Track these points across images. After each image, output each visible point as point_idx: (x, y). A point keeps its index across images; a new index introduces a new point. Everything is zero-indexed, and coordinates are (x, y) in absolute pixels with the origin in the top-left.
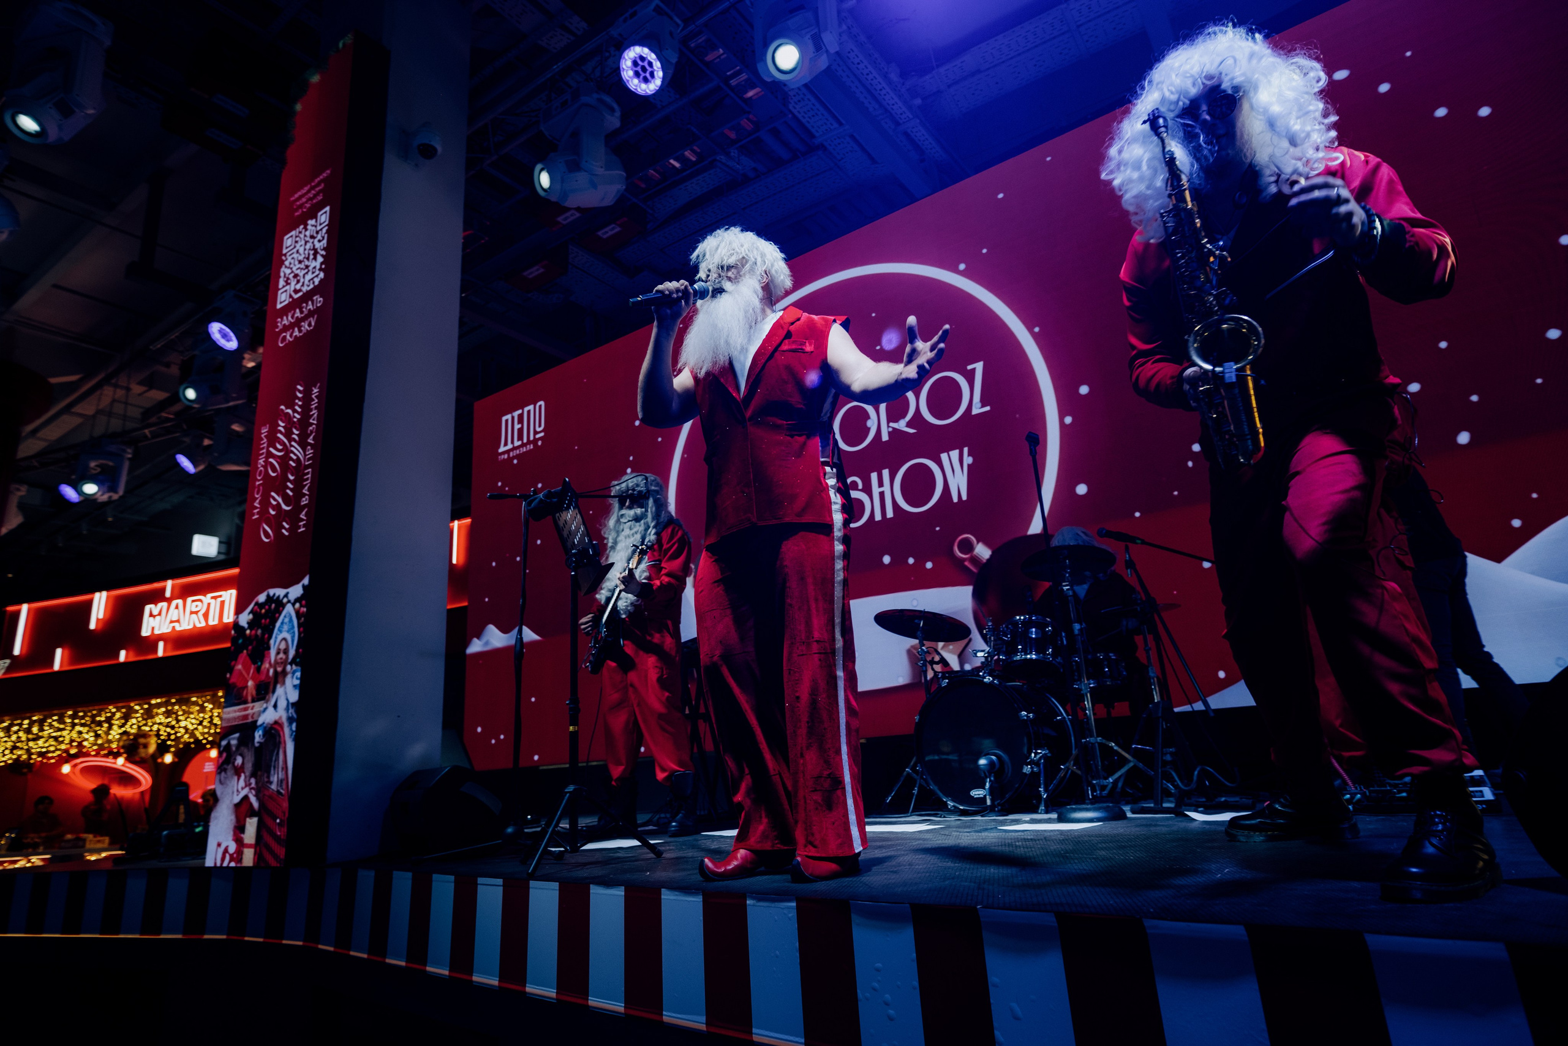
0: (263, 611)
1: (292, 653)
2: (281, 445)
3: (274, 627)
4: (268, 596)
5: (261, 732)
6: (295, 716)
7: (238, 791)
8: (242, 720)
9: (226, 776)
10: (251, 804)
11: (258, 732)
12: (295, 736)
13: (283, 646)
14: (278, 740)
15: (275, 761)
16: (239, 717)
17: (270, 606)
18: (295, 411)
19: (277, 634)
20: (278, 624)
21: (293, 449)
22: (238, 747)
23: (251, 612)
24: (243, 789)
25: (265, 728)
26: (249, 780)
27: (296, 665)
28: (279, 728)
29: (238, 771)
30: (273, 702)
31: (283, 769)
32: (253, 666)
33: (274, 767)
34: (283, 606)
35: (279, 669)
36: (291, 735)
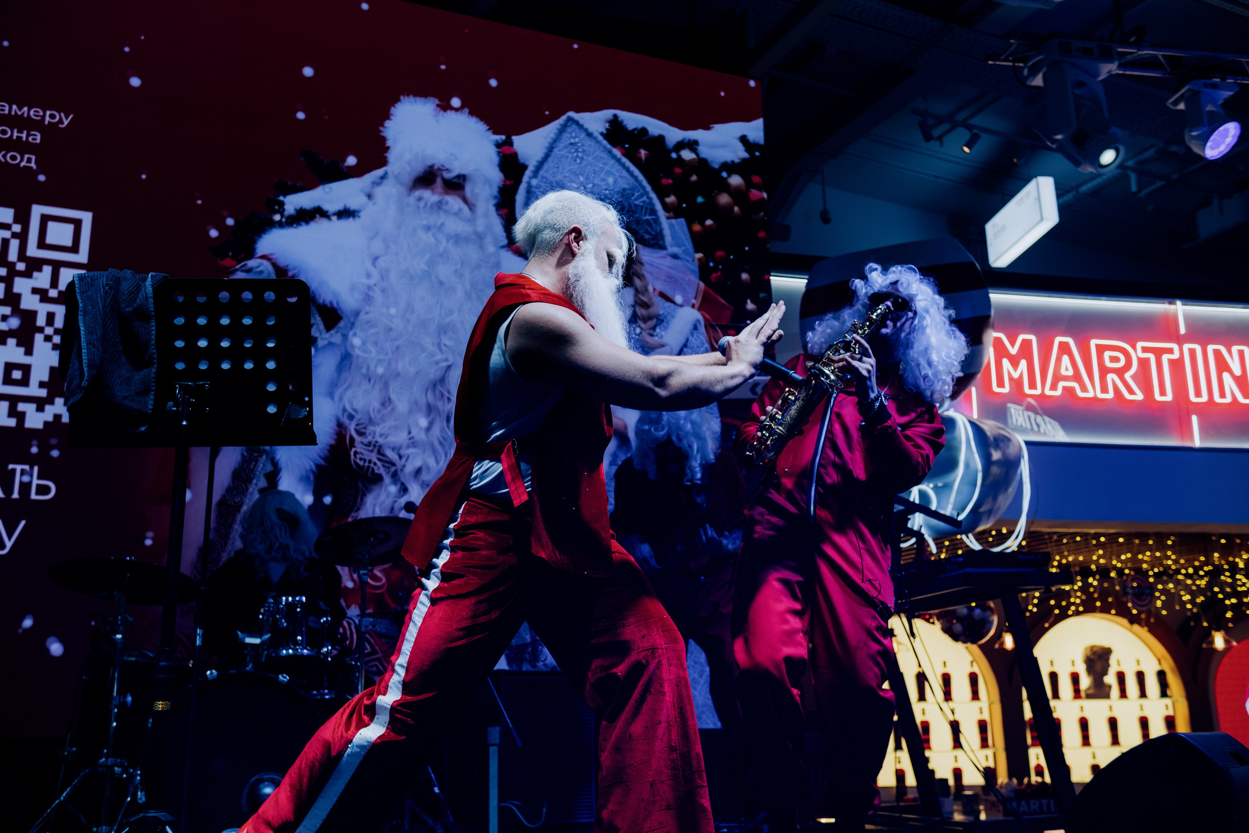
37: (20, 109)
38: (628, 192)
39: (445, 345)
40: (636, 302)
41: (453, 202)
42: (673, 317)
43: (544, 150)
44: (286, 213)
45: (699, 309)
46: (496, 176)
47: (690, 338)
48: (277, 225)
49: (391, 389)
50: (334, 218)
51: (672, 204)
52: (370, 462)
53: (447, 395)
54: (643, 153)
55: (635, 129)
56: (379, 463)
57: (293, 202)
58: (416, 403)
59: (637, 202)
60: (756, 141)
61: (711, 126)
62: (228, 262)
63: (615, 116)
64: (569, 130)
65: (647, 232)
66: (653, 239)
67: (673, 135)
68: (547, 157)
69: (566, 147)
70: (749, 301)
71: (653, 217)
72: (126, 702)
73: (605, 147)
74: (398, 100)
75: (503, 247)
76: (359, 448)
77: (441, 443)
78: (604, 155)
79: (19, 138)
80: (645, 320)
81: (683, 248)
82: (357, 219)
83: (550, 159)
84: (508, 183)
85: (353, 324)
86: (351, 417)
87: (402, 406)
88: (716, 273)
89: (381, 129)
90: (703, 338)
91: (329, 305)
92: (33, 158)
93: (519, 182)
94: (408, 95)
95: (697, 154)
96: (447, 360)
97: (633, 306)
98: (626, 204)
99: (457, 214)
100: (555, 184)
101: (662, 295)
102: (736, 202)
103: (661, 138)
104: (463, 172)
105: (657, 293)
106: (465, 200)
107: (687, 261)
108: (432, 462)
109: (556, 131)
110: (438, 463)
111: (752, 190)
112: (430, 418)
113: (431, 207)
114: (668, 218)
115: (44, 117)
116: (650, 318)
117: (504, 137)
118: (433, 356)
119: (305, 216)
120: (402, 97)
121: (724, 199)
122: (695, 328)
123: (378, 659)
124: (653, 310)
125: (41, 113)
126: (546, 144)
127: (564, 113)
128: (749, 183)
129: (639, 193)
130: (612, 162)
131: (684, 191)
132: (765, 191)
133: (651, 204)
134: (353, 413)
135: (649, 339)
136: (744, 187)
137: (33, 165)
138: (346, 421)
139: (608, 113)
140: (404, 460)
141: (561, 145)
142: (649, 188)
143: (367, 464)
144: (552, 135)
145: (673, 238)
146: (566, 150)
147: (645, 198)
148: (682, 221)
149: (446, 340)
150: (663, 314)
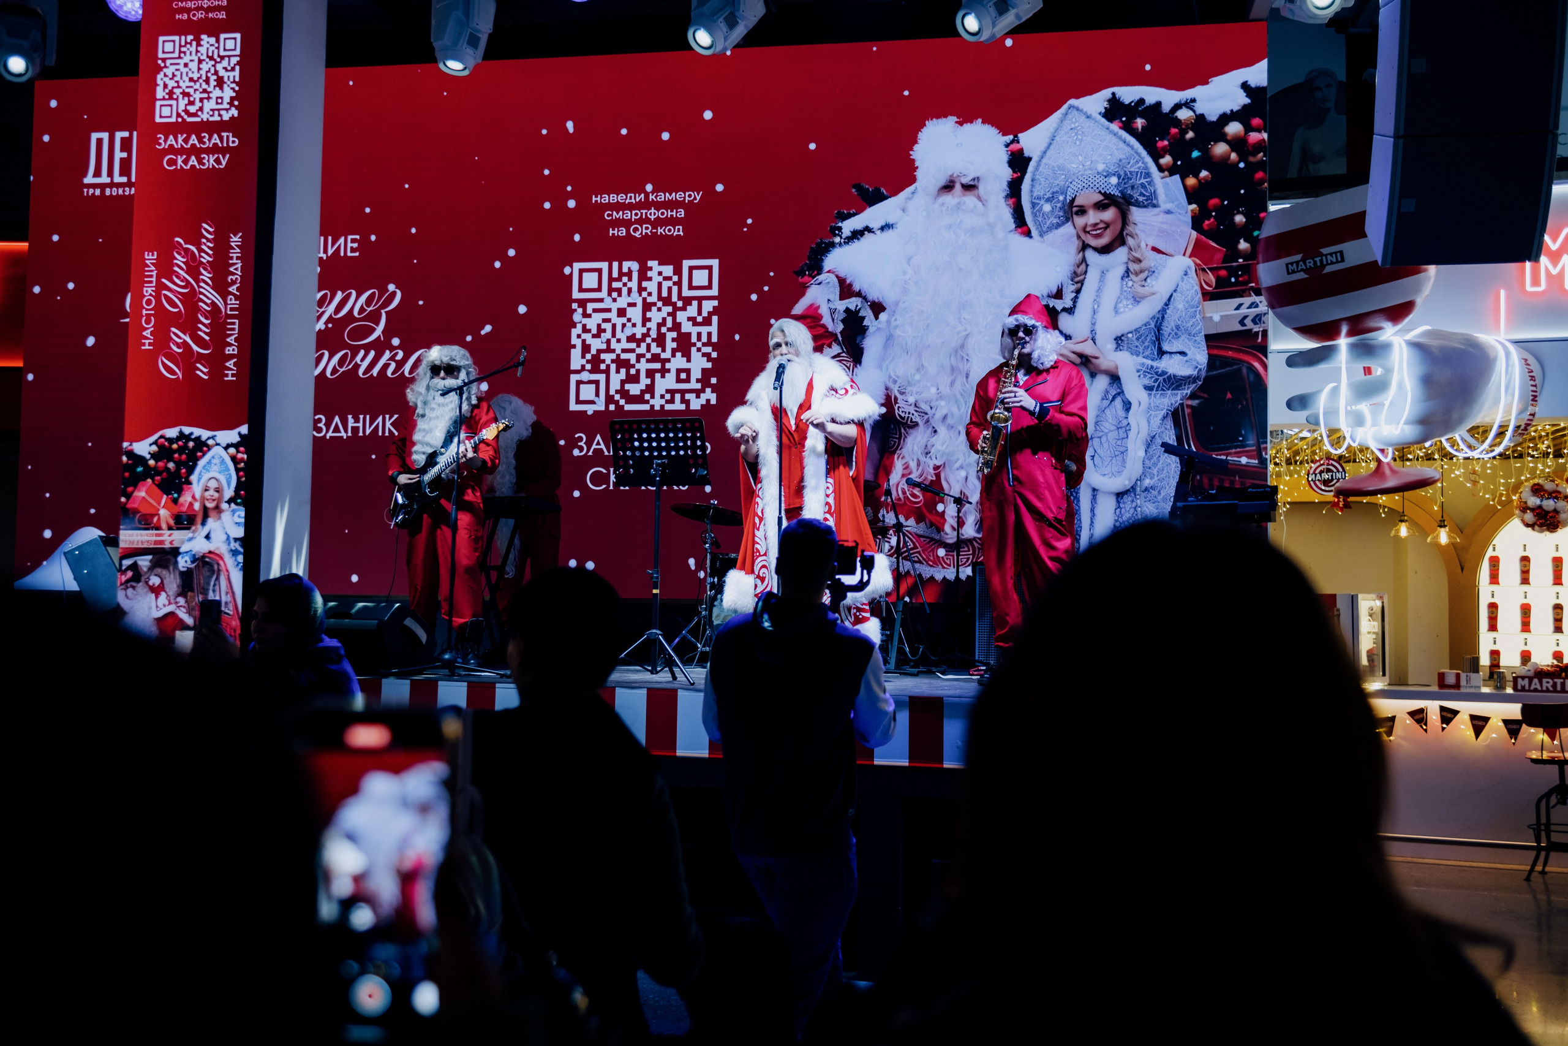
0: (175, 446)
1: (229, 493)
2: (182, 281)
3: (195, 465)
4: (181, 432)
5: (187, 558)
6: (242, 550)
7: (157, 607)
8: (154, 544)
9: (135, 592)
10: (181, 621)
11: (182, 557)
12: (244, 566)
13: (213, 484)
14: (216, 567)
15: (214, 585)
16: (148, 542)
17: (186, 443)
18: (200, 250)
19: (201, 472)
20: (201, 463)
21: (201, 290)
22: (151, 569)
23: (155, 443)
24: (164, 606)
25: (194, 555)
26: (175, 599)
27: (237, 504)
28: (217, 558)
29: (157, 591)
30: (205, 532)
31: (227, 593)
32: (165, 496)
33: (214, 591)
34: (209, 448)
35: (210, 505)
36: (237, 565)
37: (670, 195)
38: (1123, 161)
39: (964, 319)
40: (1129, 259)
41: (970, 200)
42: (1164, 267)
43: (1046, 141)
44: (844, 236)
45: (1190, 256)
46: (1007, 173)
47: (1180, 283)
48: (838, 246)
49: (923, 359)
50: (878, 232)
51: (1166, 165)
52: (909, 413)
53: (966, 357)
54: (1140, 123)
55: (1132, 102)
56: (914, 412)
57: (848, 226)
58: (943, 366)
59: (1132, 170)
60: (1258, 85)
61: (1210, 80)
62: (806, 279)
63: (1113, 94)
64: (1069, 116)
65: (1142, 194)
66: (1146, 200)
67: (1168, 98)
68: (1050, 144)
69: (1067, 133)
70: (1242, 241)
71: (1148, 180)
72: (714, 582)
73: (1102, 125)
74: (925, 125)
75: (1011, 231)
76: (901, 403)
77: (961, 395)
78: (1103, 133)
79: (672, 216)
80: (1137, 274)
81: (1176, 203)
82: (895, 229)
83: (1052, 147)
84: (1015, 175)
85: (894, 312)
86: (895, 382)
87: (932, 370)
88: (1209, 220)
89: (911, 152)
90: (1193, 282)
91: (876, 301)
92: (681, 227)
93: (1024, 172)
94: (932, 119)
95: (1194, 111)
96: (965, 330)
97: (1127, 263)
98: (1122, 173)
99: (973, 211)
100: (1056, 169)
101: (1154, 249)
102: (1233, 150)
103: (1158, 104)
104: (977, 175)
105: (1149, 248)
106: (979, 198)
107: (1180, 214)
108: (955, 410)
109: (1058, 120)
110: (960, 411)
111: (1250, 133)
112: (953, 377)
113: (952, 209)
114: (1163, 178)
115: (685, 198)
116: (1142, 271)
117: (1011, 137)
118: (955, 328)
119: (857, 235)
120: (927, 122)
121: (1220, 149)
122: (1186, 274)
123: (919, 552)
124: (1144, 265)
125: (683, 195)
126: (1049, 135)
127: (1065, 103)
128: (1248, 128)
129: (1135, 160)
130: (1110, 137)
131: (1179, 149)
132: (1265, 131)
133: (1146, 168)
134: (896, 378)
135: (1141, 290)
136: (1243, 133)
137: (681, 233)
138: (891, 385)
139: (1106, 93)
140: (934, 410)
141: (1062, 132)
142: (1144, 153)
143: (907, 415)
144: (1055, 125)
145: (1167, 195)
146: (1067, 135)
147: (1140, 164)
148: (1177, 177)
149: (965, 315)
150: (1154, 266)
